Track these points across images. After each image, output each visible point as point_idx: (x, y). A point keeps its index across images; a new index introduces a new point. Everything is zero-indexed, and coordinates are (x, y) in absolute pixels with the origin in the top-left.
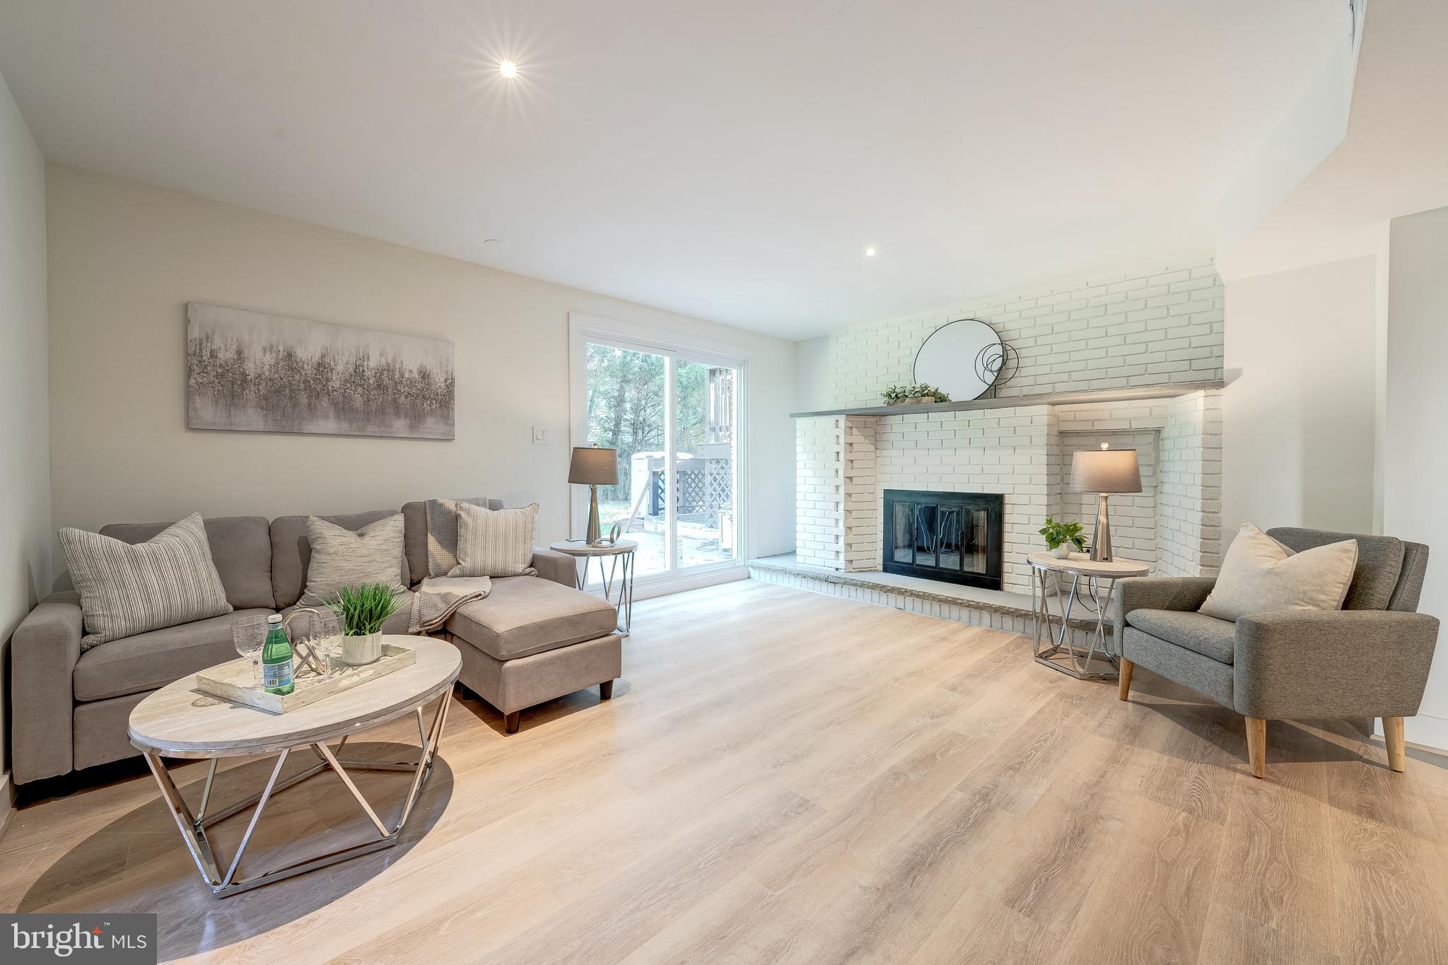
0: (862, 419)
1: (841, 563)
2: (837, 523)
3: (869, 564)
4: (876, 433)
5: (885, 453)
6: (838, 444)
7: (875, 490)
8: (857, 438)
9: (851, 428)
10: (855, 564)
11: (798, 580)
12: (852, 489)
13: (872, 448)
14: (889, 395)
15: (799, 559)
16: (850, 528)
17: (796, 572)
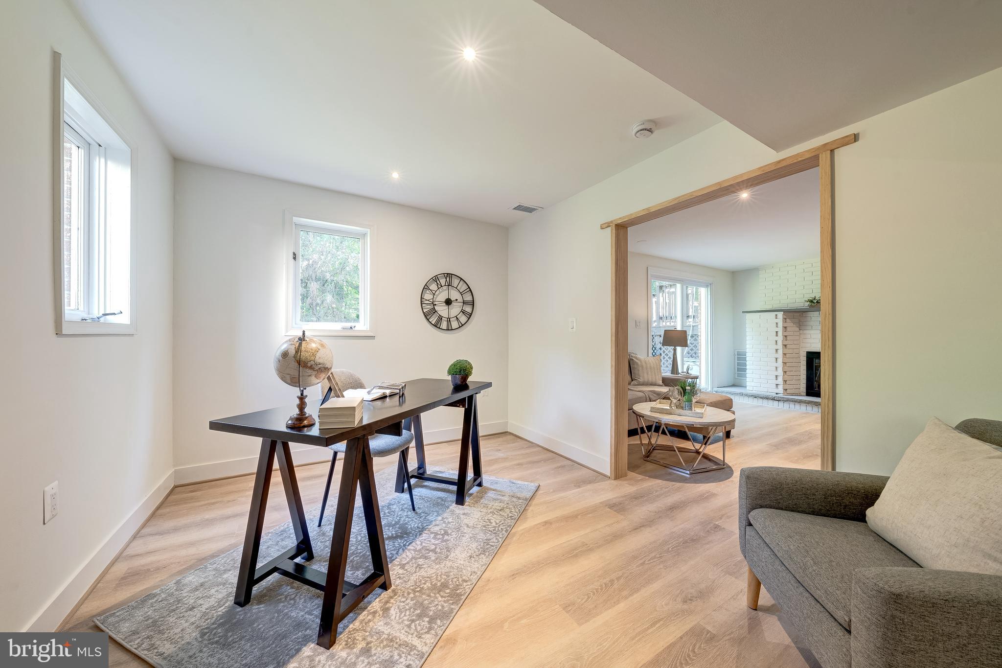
0: (791, 314)
1: (780, 390)
2: (777, 369)
3: (797, 391)
4: (799, 321)
5: (805, 332)
6: (777, 327)
7: (799, 351)
8: (789, 324)
9: (785, 319)
10: (788, 391)
11: (751, 399)
12: (786, 351)
13: (798, 329)
14: (811, 301)
15: (748, 388)
16: (785, 372)
17: (751, 395)
